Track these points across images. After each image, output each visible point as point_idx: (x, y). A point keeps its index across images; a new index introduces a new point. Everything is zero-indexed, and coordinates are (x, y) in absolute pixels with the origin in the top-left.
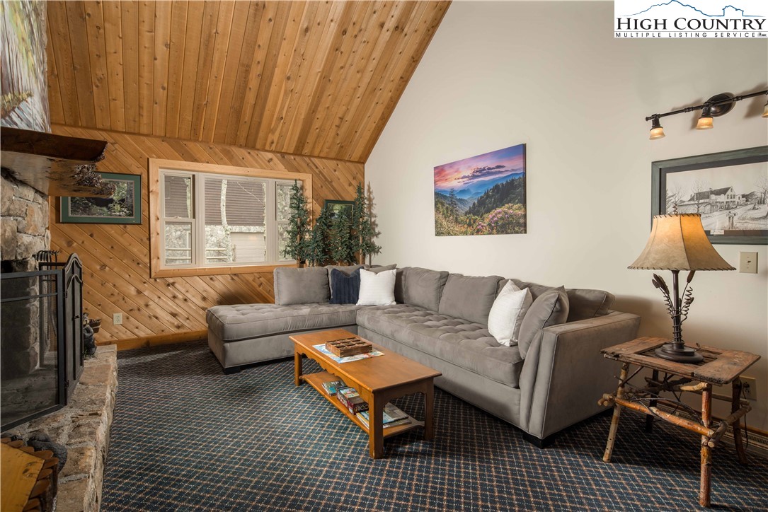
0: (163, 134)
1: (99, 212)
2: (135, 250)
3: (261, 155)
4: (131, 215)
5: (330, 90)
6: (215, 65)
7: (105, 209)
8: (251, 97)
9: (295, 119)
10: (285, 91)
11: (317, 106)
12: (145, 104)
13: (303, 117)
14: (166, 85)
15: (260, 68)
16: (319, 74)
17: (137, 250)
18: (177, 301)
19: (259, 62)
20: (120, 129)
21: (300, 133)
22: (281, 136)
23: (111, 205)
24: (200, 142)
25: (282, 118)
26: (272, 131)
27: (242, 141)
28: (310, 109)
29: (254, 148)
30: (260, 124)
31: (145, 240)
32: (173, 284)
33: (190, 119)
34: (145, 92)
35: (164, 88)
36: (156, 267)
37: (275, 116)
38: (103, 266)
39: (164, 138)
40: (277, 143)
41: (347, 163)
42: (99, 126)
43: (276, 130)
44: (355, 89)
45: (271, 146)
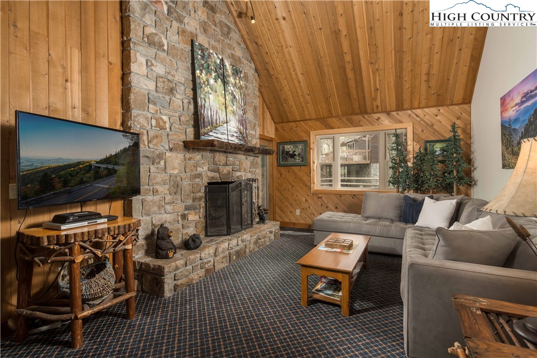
0: (316, 118)
1: (291, 161)
2: (305, 179)
3: (372, 117)
4: (303, 161)
5: (407, 58)
6: (326, 73)
7: (293, 159)
8: (352, 83)
9: (388, 87)
10: (373, 72)
11: (401, 72)
12: (304, 105)
13: (393, 83)
14: (309, 93)
15: (351, 65)
16: (393, 51)
17: (305, 178)
18: (322, 207)
19: (349, 62)
20: (299, 120)
21: (396, 95)
22: (382, 101)
23: (295, 157)
24: (335, 117)
25: (378, 89)
26: (375, 99)
27: (357, 111)
28: (396, 77)
29: (366, 113)
30: (364, 97)
31: (308, 173)
32: (321, 197)
33: (325, 106)
34: (302, 99)
35: (308, 95)
36: (313, 188)
37: (373, 90)
38: (293, 186)
39: (317, 119)
40: (381, 106)
41: (450, 107)
42: (291, 120)
43: (376, 98)
44: (431, 48)
45: (377, 110)
